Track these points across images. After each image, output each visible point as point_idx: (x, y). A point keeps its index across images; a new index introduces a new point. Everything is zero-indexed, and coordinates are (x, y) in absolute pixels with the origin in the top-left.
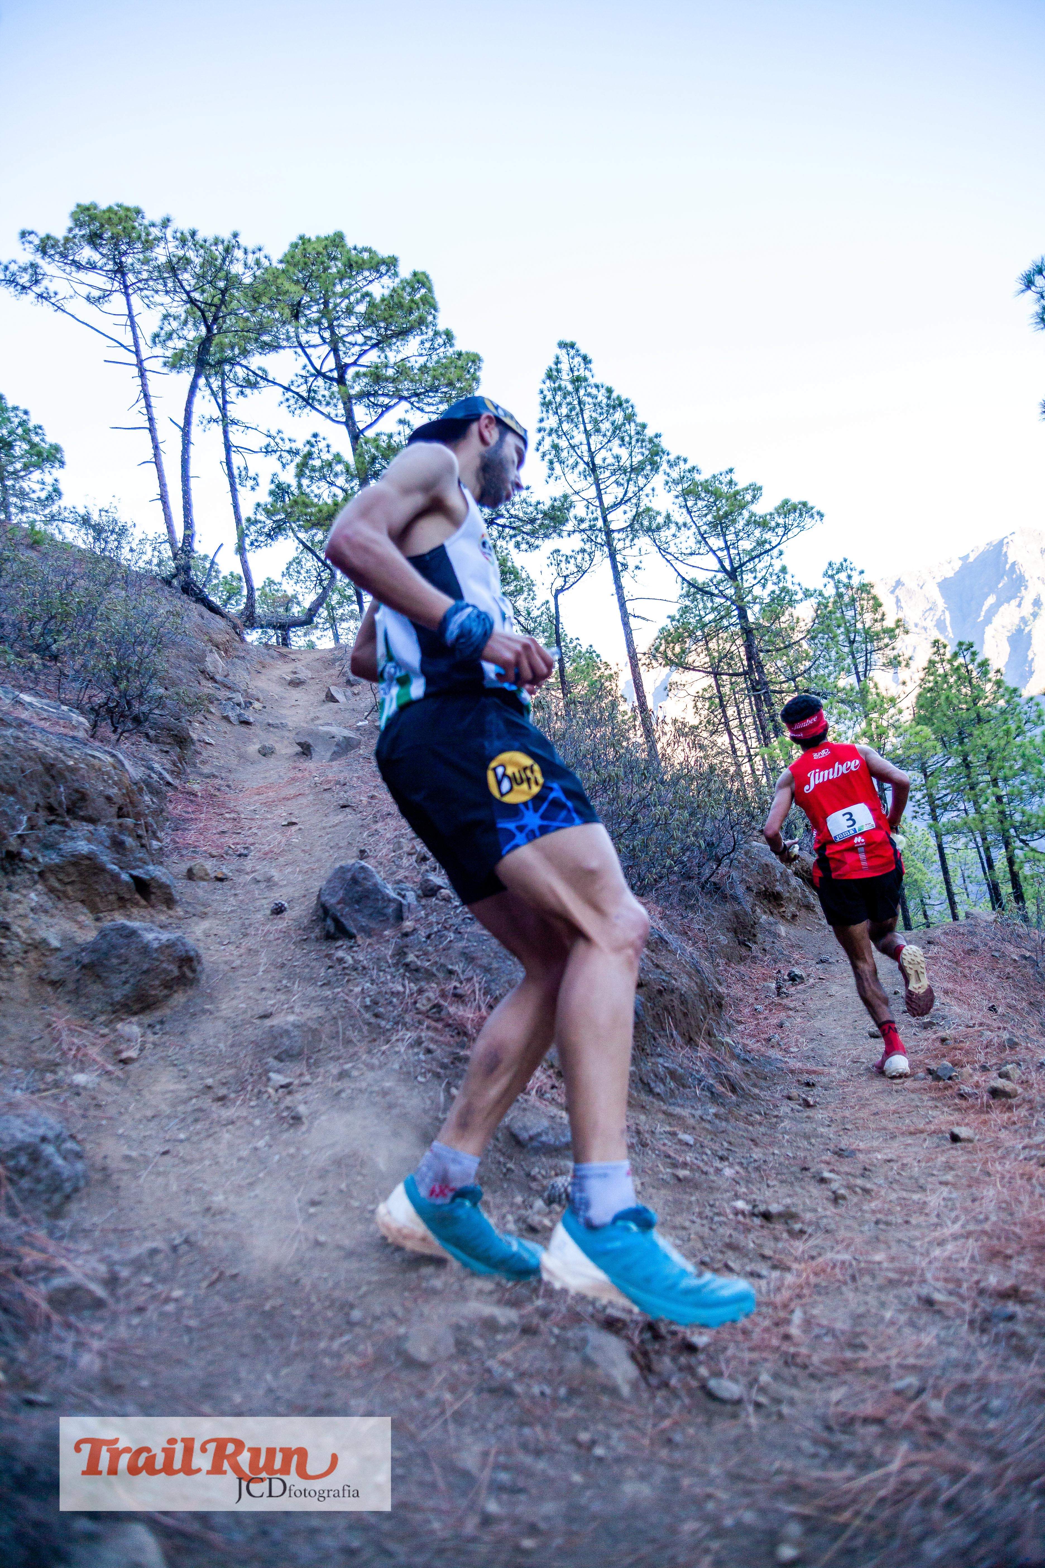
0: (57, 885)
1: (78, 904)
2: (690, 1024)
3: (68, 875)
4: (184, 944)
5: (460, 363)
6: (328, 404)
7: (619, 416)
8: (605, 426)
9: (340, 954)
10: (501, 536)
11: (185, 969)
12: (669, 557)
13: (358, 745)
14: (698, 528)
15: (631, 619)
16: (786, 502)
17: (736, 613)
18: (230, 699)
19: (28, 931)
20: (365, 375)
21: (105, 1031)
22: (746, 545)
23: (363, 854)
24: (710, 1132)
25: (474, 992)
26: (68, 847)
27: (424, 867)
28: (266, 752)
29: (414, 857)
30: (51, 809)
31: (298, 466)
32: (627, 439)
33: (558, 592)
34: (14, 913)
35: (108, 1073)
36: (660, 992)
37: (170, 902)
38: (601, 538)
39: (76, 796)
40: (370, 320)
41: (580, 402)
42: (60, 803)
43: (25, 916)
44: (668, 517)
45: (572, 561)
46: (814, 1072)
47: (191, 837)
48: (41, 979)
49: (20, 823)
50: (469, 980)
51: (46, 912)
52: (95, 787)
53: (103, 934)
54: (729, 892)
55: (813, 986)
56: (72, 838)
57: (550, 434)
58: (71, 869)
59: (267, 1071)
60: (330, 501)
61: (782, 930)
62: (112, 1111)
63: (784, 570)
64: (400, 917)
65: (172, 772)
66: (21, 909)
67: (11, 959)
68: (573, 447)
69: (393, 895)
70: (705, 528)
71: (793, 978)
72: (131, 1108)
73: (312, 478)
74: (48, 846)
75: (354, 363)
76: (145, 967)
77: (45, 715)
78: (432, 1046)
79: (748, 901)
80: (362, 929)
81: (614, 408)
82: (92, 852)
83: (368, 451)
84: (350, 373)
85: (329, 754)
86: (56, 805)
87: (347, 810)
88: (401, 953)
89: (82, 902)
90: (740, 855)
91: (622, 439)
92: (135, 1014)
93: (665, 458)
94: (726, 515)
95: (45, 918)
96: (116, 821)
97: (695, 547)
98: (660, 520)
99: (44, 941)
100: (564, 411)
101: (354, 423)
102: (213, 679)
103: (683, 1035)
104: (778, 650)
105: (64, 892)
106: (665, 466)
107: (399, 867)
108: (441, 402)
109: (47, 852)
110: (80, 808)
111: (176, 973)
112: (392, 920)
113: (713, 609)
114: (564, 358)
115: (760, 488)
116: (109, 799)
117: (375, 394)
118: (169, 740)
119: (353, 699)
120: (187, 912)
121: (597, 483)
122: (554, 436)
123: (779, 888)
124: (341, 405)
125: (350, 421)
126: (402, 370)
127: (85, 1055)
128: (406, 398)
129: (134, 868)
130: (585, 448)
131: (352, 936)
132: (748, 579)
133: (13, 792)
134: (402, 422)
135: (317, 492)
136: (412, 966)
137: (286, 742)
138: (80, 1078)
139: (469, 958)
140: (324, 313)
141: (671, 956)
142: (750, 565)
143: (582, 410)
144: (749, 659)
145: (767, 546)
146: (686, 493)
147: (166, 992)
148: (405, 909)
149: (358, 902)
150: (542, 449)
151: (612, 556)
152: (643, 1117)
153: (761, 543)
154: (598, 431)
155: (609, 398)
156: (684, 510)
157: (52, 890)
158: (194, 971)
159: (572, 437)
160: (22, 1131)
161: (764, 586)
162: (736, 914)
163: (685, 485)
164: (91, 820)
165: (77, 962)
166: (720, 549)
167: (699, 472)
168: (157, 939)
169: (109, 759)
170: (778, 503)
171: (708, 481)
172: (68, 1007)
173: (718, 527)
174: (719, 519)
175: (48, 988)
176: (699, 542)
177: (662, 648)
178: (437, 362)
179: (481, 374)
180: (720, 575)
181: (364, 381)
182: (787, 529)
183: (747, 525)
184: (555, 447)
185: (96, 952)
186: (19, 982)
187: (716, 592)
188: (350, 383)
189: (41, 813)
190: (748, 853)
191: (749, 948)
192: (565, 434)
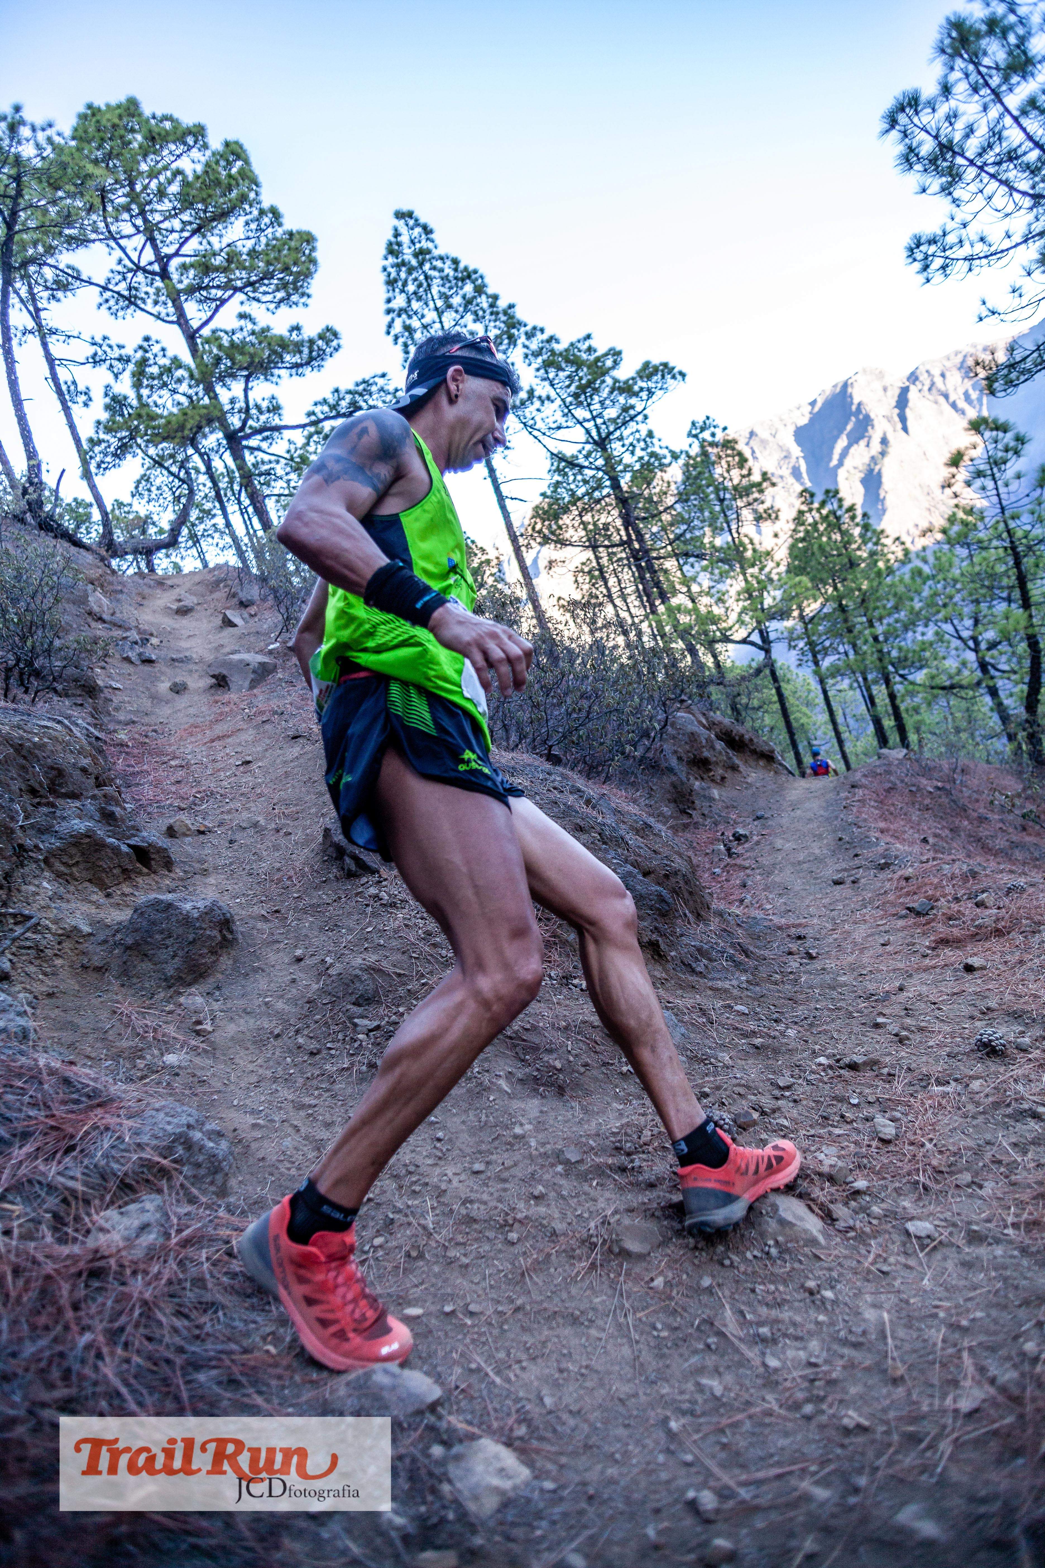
0: (62, 868)
1: (87, 884)
2: (695, 901)
3: (71, 857)
4: (220, 908)
5: (293, 244)
6: (156, 303)
7: (469, 288)
8: (456, 301)
9: (373, 891)
11: (225, 932)
12: (535, 433)
13: (275, 668)
14: (563, 400)
15: (508, 502)
16: (646, 365)
17: (608, 483)
18: (125, 638)
19: (56, 922)
20: (192, 265)
21: (171, 1007)
22: (612, 413)
24: (754, 999)
26: (63, 828)
28: (178, 689)
30: (33, 792)
31: (133, 375)
32: (481, 313)
34: (36, 906)
35: (194, 1049)
36: (666, 876)
37: (168, 864)
39: (52, 774)
40: (185, 201)
41: (427, 277)
42: (41, 783)
43: (49, 907)
44: (531, 392)
46: (800, 925)
47: (148, 792)
48: (84, 967)
49: (17, 812)
51: (61, 898)
52: (66, 760)
53: (138, 914)
54: (664, 765)
55: (758, 843)
56: (64, 818)
57: (399, 316)
58: (73, 851)
59: (351, 1018)
60: (175, 410)
61: (715, 793)
62: (217, 1084)
63: (650, 434)
65: (95, 726)
66: (42, 900)
67: (49, 953)
68: (425, 327)
70: (569, 399)
71: (738, 838)
72: (232, 1079)
73: (152, 387)
74: (45, 830)
75: (177, 254)
76: (191, 937)
79: (682, 770)
81: (463, 280)
82: (88, 830)
83: (209, 352)
84: (173, 264)
85: (247, 684)
86: (37, 786)
87: (301, 740)
89: (90, 881)
90: (669, 728)
91: (475, 313)
92: (190, 985)
93: (523, 329)
94: (590, 383)
95: (64, 905)
96: (96, 792)
97: (562, 421)
99: (76, 928)
100: (411, 288)
101: (187, 321)
102: (101, 619)
103: (692, 912)
104: (653, 516)
105: (71, 875)
106: (523, 339)
108: (278, 290)
109: (44, 837)
110: (60, 785)
111: (219, 937)
113: (586, 482)
114: (403, 229)
115: (619, 353)
116: (84, 770)
117: (207, 288)
118: (79, 692)
119: (252, 621)
120: (185, 871)
122: (404, 316)
123: (706, 754)
124: (170, 304)
125: (182, 320)
126: (232, 257)
127: (164, 1035)
128: (240, 289)
129: (129, 838)
131: (373, 872)
132: (616, 448)
134: (242, 316)
137: (196, 676)
138: (171, 1059)
140: (133, 197)
141: (658, 839)
142: (617, 434)
143: (429, 286)
144: (627, 529)
145: (632, 412)
146: (547, 365)
147: (214, 958)
150: (393, 332)
153: (625, 409)
155: (456, 270)
156: (547, 383)
157: (59, 875)
158: (232, 932)
159: (423, 316)
160: (169, 1123)
161: (633, 453)
162: (674, 786)
163: (545, 357)
164: (74, 796)
165: (116, 944)
166: (585, 420)
167: (557, 341)
168: (195, 908)
169: (59, 727)
170: (638, 366)
171: (567, 350)
172: (124, 990)
173: (582, 398)
174: (582, 389)
175: (95, 975)
176: (565, 415)
177: (538, 527)
178: (267, 245)
179: (318, 255)
180: (588, 447)
181: (192, 273)
182: (651, 393)
183: (611, 392)
184: (408, 328)
185: (136, 930)
186: (64, 974)
187: (586, 464)
188: (175, 276)
189: (26, 797)
190: (673, 725)
191: (690, 816)
192: (416, 313)
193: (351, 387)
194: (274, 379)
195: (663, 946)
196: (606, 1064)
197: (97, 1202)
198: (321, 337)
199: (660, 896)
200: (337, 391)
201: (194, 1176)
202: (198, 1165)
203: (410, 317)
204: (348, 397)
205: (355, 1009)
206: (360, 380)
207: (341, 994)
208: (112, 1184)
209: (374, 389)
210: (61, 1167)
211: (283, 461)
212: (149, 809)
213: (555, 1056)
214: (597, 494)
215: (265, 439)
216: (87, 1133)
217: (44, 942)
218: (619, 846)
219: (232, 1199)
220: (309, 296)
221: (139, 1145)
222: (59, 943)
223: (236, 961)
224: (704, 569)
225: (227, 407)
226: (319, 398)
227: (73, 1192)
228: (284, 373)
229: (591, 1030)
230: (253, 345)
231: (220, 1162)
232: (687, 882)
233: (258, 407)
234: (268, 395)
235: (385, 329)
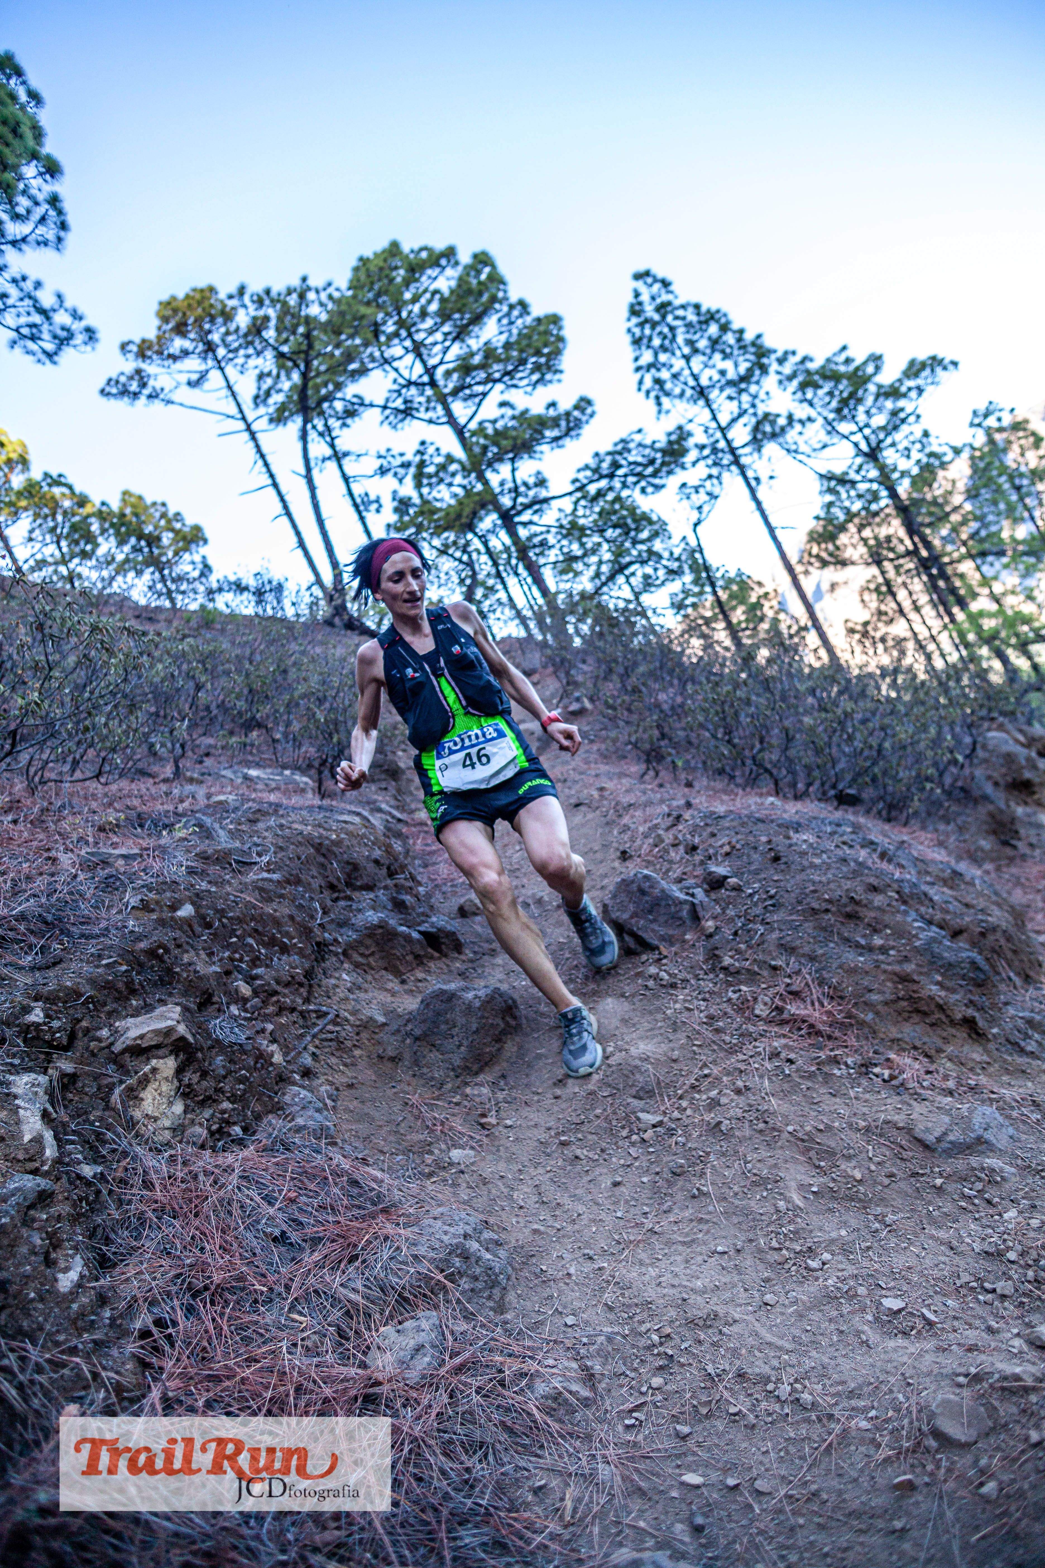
0: (360, 959)
1: (383, 973)
2: (1021, 961)
3: (367, 947)
4: (501, 995)
5: (542, 328)
6: (427, 409)
7: (713, 329)
8: (702, 344)
9: (653, 970)
10: (624, 485)
11: (508, 1019)
12: (800, 457)
14: (825, 418)
15: (778, 533)
16: (912, 363)
17: (884, 493)
19: (354, 1013)
20: (454, 370)
21: (458, 1098)
22: (879, 420)
23: (624, 856)
25: (807, 984)
26: (359, 920)
27: (698, 858)
29: (681, 848)
30: (332, 887)
31: (415, 477)
32: (728, 350)
33: (696, 525)
34: (335, 999)
35: (479, 1143)
36: (983, 935)
37: (458, 947)
38: (727, 459)
39: (348, 868)
40: (444, 315)
41: (671, 328)
42: (338, 879)
43: (347, 999)
44: (790, 416)
45: (701, 490)
48: (380, 1057)
49: (316, 910)
50: (798, 973)
51: (360, 988)
52: (362, 853)
53: (426, 1003)
54: (977, 793)
56: (359, 910)
57: (648, 371)
58: (368, 942)
59: (631, 1113)
60: (453, 502)
63: (926, 434)
64: (696, 917)
65: (397, 808)
66: (341, 993)
67: (349, 1044)
68: (675, 376)
69: (682, 896)
70: (831, 416)
73: (430, 485)
74: (343, 924)
75: (441, 363)
76: (474, 1026)
77: (273, 785)
78: (792, 1056)
79: (1000, 798)
80: (663, 938)
81: (706, 322)
82: (381, 920)
83: (477, 443)
84: (439, 372)
86: (335, 882)
87: (582, 808)
88: (713, 956)
89: (386, 969)
90: (980, 753)
91: (723, 352)
92: (477, 1074)
93: (773, 357)
94: (852, 395)
95: (362, 995)
96: (389, 882)
97: (825, 438)
98: (782, 421)
99: (372, 1018)
100: (656, 342)
101: (455, 420)
103: (1018, 974)
104: (940, 519)
105: (369, 965)
106: (774, 367)
107: (671, 862)
108: (532, 372)
109: (343, 930)
110: (356, 879)
111: (502, 1025)
112: (688, 922)
113: (860, 497)
114: (643, 289)
115: (880, 357)
116: (377, 862)
117: (470, 386)
118: (383, 776)
120: (475, 953)
121: (708, 404)
122: (653, 371)
123: (1027, 775)
124: (439, 408)
125: (452, 421)
126: (489, 353)
127: (451, 1129)
128: (499, 380)
129: (419, 924)
130: (687, 372)
131: (653, 948)
132: (889, 456)
133: (298, 882)
134: (503, 404)
135: (438, 496)
136: (732, 969)
138: (456, 1154)
139: (789, 949)
140: (401, 323)
141: (971, 889)
142: (889, 441)
143: (674, 336)
144: (911, 538)
145: (902, 415)
146: (803, 387)
147: (497, 1046)
148: (699, 909)
149: (650, 912)
151: (743, 474)
152: (1030, 1084)
153: (894, 413)
154: (696, 351)
155: (698, 314)
156: (805, 405)
157: (357, 965)
158: (515, 1018)
159: (671, 366)
160: (446, 1233)
161: (908, 457)
162: (991, 815)
163: (801, 378)
164: (369, 888)
165: (408, 1034)
166: (852, 433)
167: (811, 360)
168: (476, 997)
169: (357, 820)
170: (903, 366)
171: (823, 367)
172: (414, 1082)
173: (846, 411)
174: (844, 402)
175: (390, 1065)
176: (829, 433)
177: (815, 551)
178: (519, 334)
179: (565, 333)
180: (859, 460)
181: (455, 376)
182: (920, 390)
183: (876, 399)
184: (658, 382)
185: (424, 1021)
186: (362, 1064)
187: (858, 478)
188: (441, 383)
189: (327, 893)
190: (984, 747)
191: (1014, 847)
192: (664, 365)
193: (610, 448)
194: (537, 456)
195: (981, 1023)
196: (915, 1175)
197: (377, 1316)
198: (576, 407)
199: (973, 963)
200: (597, 454)
201: (472, 1290)
202: (476, 1279)
203: (658, 370)
204: (609, 459)
205: (635, 1103)
206: (617, 439)
207: (621, 1086)
208: (392, 1299)
209: (632, 445)
210: (345, 1278)
211: (553, 530)
212: (444, 889)
213: (853, 1163)
214: (874, 507)
215: (536, 512)
216: (369, 1242)
217: (343, 1034)
218: (921, 903)
219: (509, 1316)
220: (561, 372)
221: (415, 1257)
222: (358, 1034)
223: (520, 1048)
224: (1006, 566)
225: (497, 490)
226: (581, 465)
227: (355, 1305)
228: (545, 448)
229: (895, 1132)
230: (514, 428)
231: (497, 1275)
232: (1009, 939)
233: (525, 484)
234: (534, 472)
235: (636, 386)
